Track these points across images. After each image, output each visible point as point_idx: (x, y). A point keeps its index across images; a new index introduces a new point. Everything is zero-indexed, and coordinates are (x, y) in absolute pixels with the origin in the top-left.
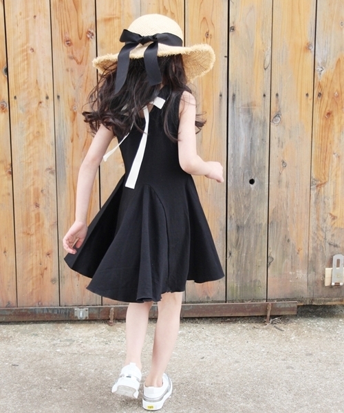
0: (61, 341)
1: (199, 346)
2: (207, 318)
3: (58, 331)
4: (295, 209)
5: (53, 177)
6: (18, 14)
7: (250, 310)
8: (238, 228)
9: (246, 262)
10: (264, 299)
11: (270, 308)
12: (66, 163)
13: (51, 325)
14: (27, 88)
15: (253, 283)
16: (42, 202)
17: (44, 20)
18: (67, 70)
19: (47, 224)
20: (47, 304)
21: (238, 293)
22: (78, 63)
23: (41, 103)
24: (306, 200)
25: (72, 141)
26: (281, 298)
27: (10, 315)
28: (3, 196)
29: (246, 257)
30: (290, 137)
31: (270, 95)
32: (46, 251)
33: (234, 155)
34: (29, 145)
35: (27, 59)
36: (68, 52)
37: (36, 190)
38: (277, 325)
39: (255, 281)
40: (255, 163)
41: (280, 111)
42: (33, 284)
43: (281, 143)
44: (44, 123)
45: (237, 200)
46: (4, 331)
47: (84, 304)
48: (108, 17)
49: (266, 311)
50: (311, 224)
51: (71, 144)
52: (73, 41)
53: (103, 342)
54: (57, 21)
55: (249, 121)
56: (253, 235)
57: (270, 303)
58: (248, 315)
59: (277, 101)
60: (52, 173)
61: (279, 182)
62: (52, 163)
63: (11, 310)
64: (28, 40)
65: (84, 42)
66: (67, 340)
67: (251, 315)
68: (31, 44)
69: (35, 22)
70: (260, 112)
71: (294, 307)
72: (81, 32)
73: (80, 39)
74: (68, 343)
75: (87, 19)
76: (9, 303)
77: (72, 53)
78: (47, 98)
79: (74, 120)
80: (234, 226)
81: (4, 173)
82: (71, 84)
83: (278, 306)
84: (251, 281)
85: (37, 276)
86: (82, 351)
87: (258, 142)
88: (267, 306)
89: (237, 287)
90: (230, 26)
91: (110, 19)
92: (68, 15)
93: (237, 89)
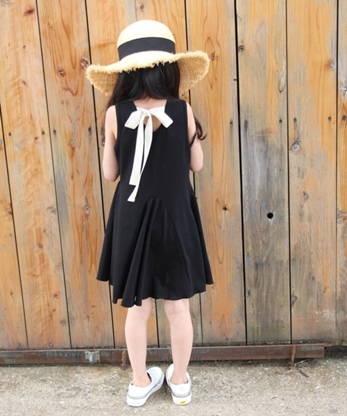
0: (67, 390)
2: (227, 361)
3: (68, 376)
4: (320, 245)
5: (55, 216)
6: (7, 45)
7: (272, 353)
8: (257, 265)
9: (267, 302)
10: (288, 340)
11: (294, 351)
12: (68, 201)
13: (62, 368)
14: (22, 124)
15: (275, 324)
16: (46, 242)
17: (34, 50)
18: (62, 103)
19: (52, 265)
20: (58, 346)
21: (260, 334)
22: (73, 95)
23: (36, 138)
24: (332, 234)
25: (72, 178)
26: (308, 338)
27: (20, 358)
28: (5, 237)
29: (267, 296)
30: (312, 166)
31: (287, 120)
32: (53, 292)
33: (249, 188)
34: (28, 183)
35: (19, 92)
36: (62, 83)
37: (39, 230)
38: (302, 370)
39: (278, 321)
40: (273, 196)
41: (298, 138)
42: (42, 326)
43: (301, 174)
44: (42, 160)
45: (254, 236)
46: (14, 376)
48: (102, 42)
49: (291, 354)
50: (338, 261)
51: (71, 181)
52: (67, 71)
53: (111, 391)
54: (48, 51)
55: (264, 150)
56: (274, 273)
57: (294, 346)
58: (270, 358)
59: (296, 127)
60: (53, 211)
61: (301, 215)
62: (52, 201)
63: (21, 353)
64: (19, 73)
65: (78, 71)
66: (75, 388)
67: (274, 358)
68: (22, 77)
69: (25, 52)
71: (321, 350)
72: (74, 61)
73: (74, 68)
74: (74, 393)
75: (79, 46)
76: (20, 344)
77: (67, 84)
78: (43, 133)
79: (73, 155)
80: (252, 263)
81: (4, 213)
82: (67, 118)
83: (303, 349)
84: (273, 321)
85: (45, 318)
86: (86, 404)
87: (275, 172)
88: (291, 349)
89: (258, 327)
90: (239, 46)
91: (104, 45)
92: (59, 43)
93: (250, 115)
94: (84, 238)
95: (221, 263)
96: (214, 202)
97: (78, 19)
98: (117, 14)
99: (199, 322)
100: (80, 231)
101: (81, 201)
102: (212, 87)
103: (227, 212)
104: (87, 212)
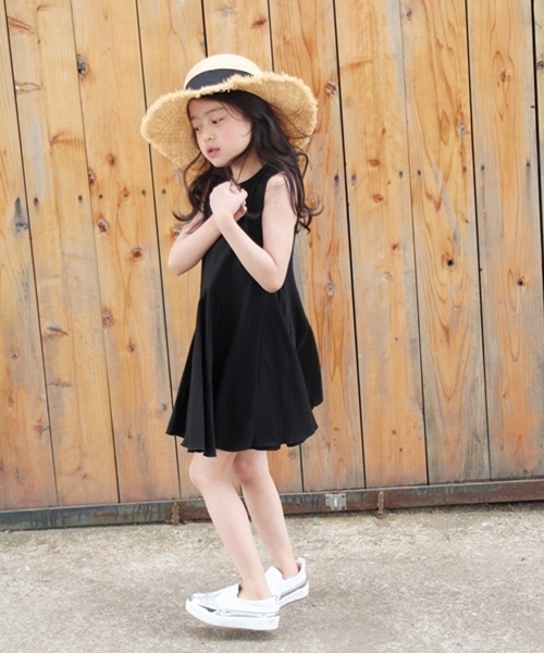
0: (308, 542)
1: (515, 543)
2: (525, 502)
3: (303, 528)
12: (304, 279)
20: (284, 489)
25: (311, 245)
47: (339, 487)
48: (356, 61)
51: (310, 250)
53: (371, 541)
65: (322, 101)
66: (319, 541)
72: (317, 87)
74: (319, 545)
75: (325, 65)
86: (341, 556)
90: (537, 61)
91: (358, 65)
92: (297, 63)
94: (325, 330)
95: (515, 360)
96: (506, 275)
97: (323, 31)
98: (376, 23)
99: (486, 447)
100: (320, 320)
101: (322, 278)
102: (502, 117)
103: (523, 288)
104: (330, 293)
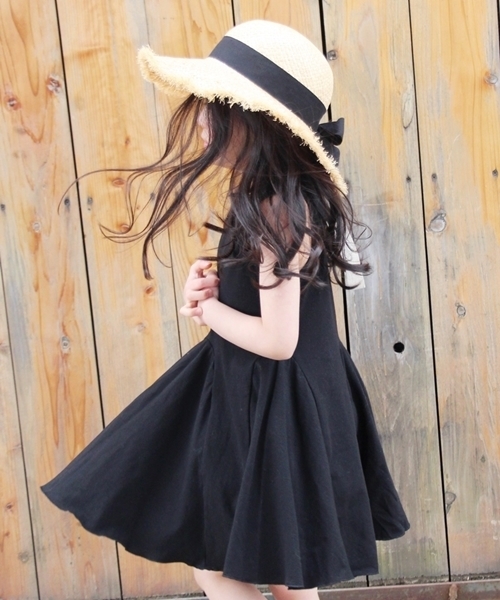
4: (491, 398)
5: (6, 359)
10: (443, 576)
11: (453, 594)
12: (29, 332)
15: (418, 545)
18: (16, 155)
21: (391, 566)
22: (35, 141)
25: (37, 288)
26: (479, 571)
30: (468, 257)
31: (420, 178)
32: (5, 500)
33: (358, 299)
36: (13, 121)
39: (423, 541)
40: (402, 312)
41: (442, 208)
43: (450, 270)
45: (371, 384)
47: (87, 597)
48: (85, 49)
51: (35, 295)
52: (22, 100)
55: (382, 230)
56: (410, 452)
57: (454, 584)
59: (436, 188)
60: (3, 351)
61: (454, 345)
65: (43, 100)
70: (404, 211)
72: (35, 82)
73: (36, 94)
75: (44, 55)
77: (23, 123)
79: (36, 248)
82: (26, 182)
83: (471, 590)
84: (415, 541)
87: (404, 270)
88: (448, 588)
89: (387, 553)
90: (328, 50)
91: (89, 54)
92: (7, 52)
93: (353, 171)
94: (61, 398)
97: (40, 9)
100: (53, 385)
101: (53, 331)
104: (66, 351)
